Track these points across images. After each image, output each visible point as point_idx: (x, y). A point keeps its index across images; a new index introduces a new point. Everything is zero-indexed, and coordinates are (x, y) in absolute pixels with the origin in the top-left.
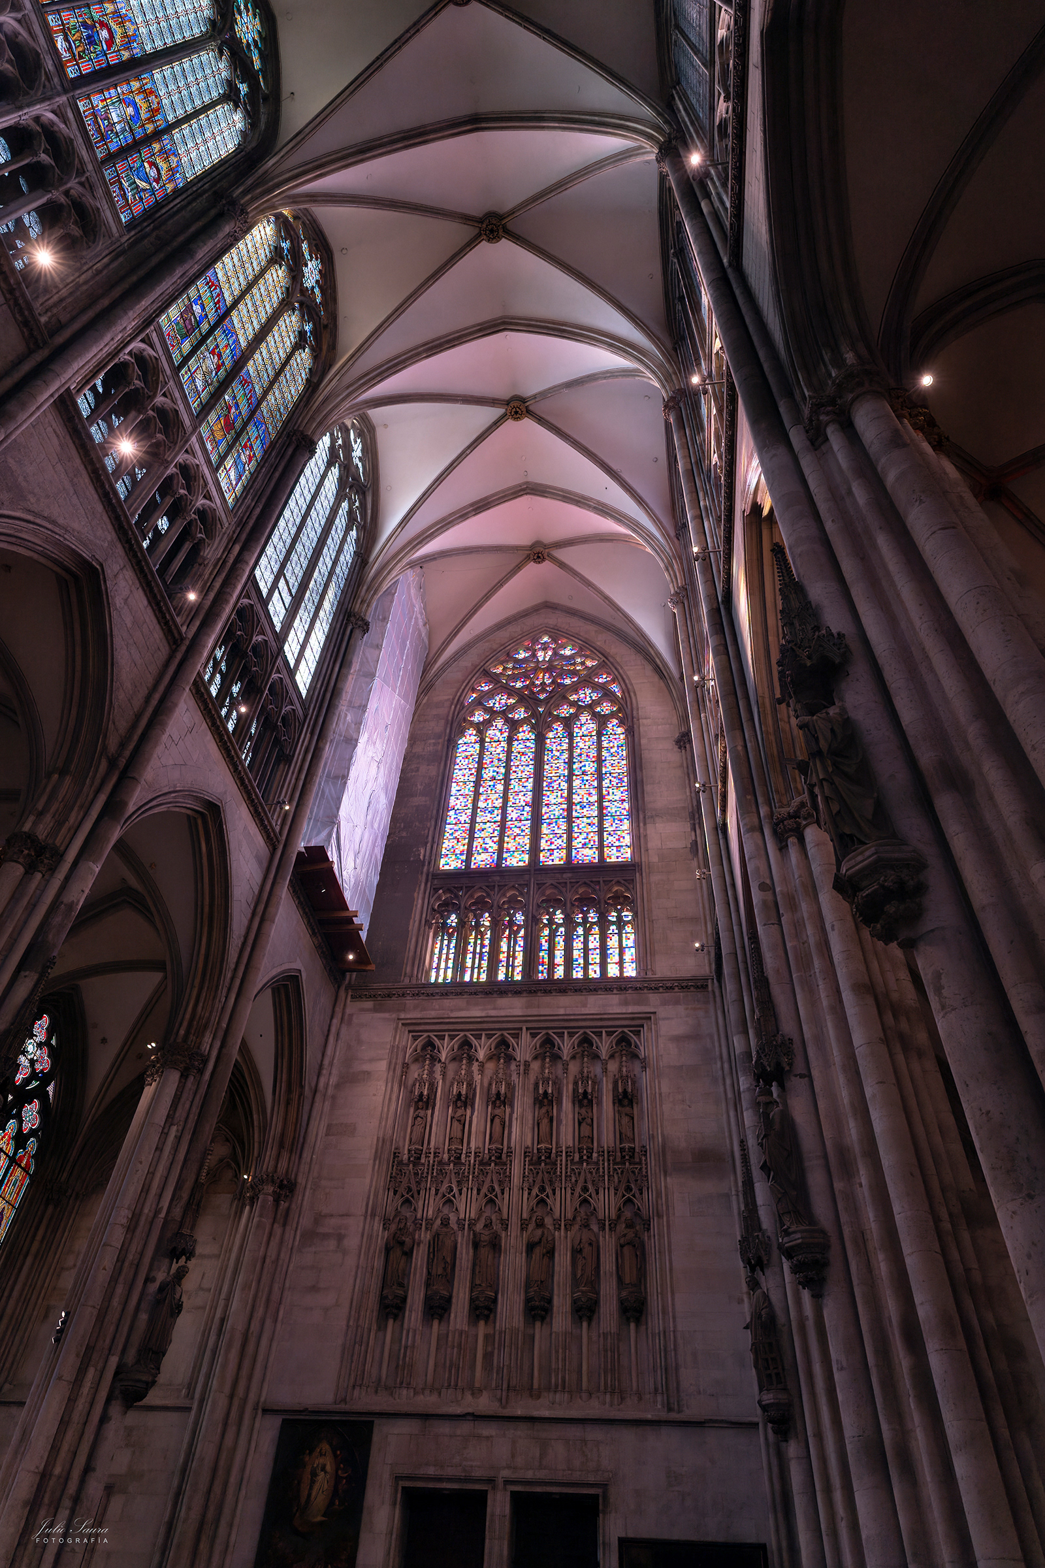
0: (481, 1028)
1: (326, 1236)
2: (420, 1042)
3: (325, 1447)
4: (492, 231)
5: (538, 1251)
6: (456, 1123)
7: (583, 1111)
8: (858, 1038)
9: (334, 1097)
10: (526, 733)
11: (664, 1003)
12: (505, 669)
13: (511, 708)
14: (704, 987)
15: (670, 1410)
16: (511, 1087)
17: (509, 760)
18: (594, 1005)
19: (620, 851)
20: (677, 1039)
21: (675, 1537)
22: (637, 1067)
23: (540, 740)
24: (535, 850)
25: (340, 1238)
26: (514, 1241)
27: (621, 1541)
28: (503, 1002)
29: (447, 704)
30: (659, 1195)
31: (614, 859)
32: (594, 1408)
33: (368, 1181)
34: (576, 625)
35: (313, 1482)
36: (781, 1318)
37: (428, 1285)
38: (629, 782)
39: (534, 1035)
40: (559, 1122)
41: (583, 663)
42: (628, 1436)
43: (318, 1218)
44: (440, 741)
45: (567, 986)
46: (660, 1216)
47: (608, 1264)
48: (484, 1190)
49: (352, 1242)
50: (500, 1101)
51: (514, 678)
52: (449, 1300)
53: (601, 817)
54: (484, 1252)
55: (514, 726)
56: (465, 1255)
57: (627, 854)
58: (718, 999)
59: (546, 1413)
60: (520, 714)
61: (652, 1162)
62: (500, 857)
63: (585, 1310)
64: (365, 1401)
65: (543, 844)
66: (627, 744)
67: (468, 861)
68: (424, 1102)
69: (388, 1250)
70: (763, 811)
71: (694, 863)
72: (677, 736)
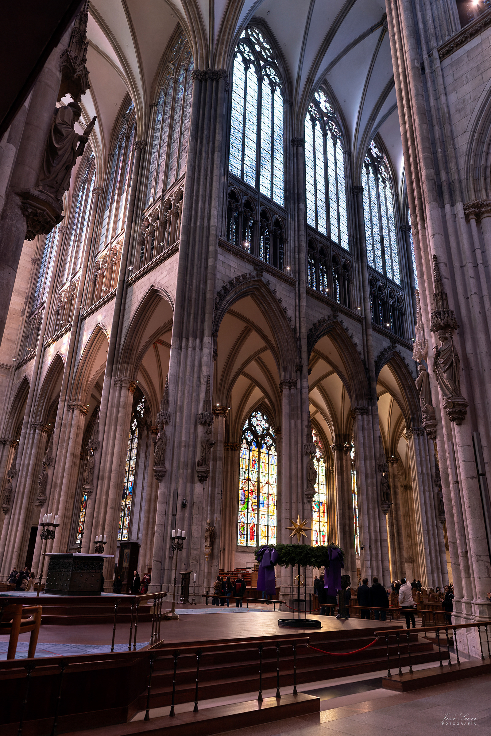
8: (67, 464)
14: (9, 369)
36: (14, 490)
58: (13, 376)
70: (67, 398)
71: (21, 319)
72: (33, 257)
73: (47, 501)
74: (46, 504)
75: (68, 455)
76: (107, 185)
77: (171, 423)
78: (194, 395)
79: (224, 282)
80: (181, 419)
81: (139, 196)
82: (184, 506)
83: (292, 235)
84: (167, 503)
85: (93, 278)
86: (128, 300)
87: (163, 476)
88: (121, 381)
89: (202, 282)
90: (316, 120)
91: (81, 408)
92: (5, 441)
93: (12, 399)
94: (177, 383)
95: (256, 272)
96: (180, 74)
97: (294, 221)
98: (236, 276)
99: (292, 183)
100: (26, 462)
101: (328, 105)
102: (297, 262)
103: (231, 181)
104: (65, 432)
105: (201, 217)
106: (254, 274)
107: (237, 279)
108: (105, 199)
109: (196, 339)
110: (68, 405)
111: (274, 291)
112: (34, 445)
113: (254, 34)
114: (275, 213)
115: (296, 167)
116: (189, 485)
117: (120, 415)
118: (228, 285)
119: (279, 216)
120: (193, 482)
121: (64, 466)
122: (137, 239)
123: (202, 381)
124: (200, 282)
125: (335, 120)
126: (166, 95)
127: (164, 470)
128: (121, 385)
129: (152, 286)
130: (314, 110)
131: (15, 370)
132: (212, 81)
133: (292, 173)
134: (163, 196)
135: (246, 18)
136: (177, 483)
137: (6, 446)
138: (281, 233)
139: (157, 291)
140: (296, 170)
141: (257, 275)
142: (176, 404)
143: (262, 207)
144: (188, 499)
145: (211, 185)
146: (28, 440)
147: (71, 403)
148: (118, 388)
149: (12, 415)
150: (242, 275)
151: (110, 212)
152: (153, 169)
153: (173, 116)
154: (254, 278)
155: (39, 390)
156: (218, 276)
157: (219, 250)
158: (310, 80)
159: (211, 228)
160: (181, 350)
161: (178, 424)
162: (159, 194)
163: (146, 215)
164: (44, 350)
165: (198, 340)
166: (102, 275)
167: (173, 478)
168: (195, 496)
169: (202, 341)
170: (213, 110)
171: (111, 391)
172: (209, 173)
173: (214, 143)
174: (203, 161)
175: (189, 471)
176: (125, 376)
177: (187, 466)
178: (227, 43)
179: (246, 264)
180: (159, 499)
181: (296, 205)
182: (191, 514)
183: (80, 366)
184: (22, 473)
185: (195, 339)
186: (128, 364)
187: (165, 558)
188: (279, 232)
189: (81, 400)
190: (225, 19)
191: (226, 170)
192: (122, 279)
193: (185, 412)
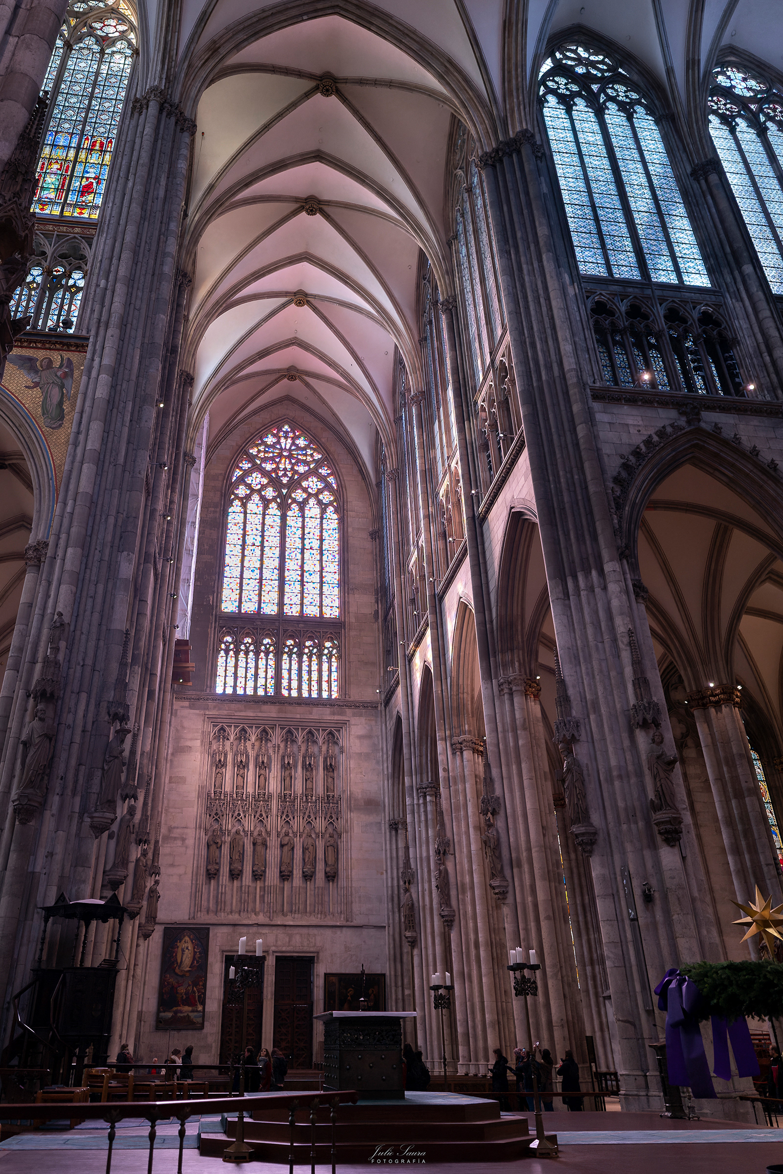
0: (253, 723)
1: (175, 839)
2: (217, 729)
3: (187, 938)
4: (312, 211)
5: (286, 848)
6: (240, 778)
7: (308, 773)
9: (171, 761)
10: (273, 509)
11: (354, 715)
12: (259, 451)
13: (264, 487)
14: (376, 707)
15: (347, 921)
16: (269, 758)
17: (263, 531)
18: (316, 713)
19: (332, 611)
20: (360, 737)
21: (347, 972)
22: (337, 750)
23: (284, 518)
24: (281, 604)
25: (183, 840)
26: (273, 842)
27: (325, 974)
28: (265, 707)
29: (221, 478)
30: (347, 821)
31: (328, 616)
32: (313, 920)
33: (195, 810)
34: (308, 418)
35: (183, 954)
37: (230, 864)
38: (340, 561)
39: (282, 729)
40: (295, 779)
41: (312, 455)
42: (328, 932)
43: (170, 829)
44: (218, 510)
45: (300, 701)
46: (347, 832)
47: (320, 854)
48: (257, 816)
49: (190, 842)
50: (263, 766)
51: (265, 460)
52: (241, 871)
53: (321, 583)
54: (259, 848)
55: (266, 503)
56: (249, 848)
57: (336, 613)
58: (384, 718)
59: (291, 923)
60: (270, 493)
61: (344, 805)
62: (260, 607)
63: (308, 877)
64: (203, 918)
65: (286, 601)
66: (339, 529)
67: (240, 607)
68: (220, 765)
69: (208, 846)
70: (448, 733)
71: (375, 626)
72: (371, 529)
73: (456, 918)
74: (456, 923)
75: (471, 830)
76: (428, 384)
77: (583, 737)
78: (613, 674)
79: (622, 456)
80: (601, 726)
81: (464, 379)
82: (648, 898)
83: (745, 326)
84: (614, 896)
85: (441, 530)
86: (486, 545)
87: (593, 843)
88: (510, 683)
89: (575, 470)
90: (733, 118)
91: (474, 746)
92: (396, 824)
93: (390, 753)
94: (575, 660)
95: (684, 419)
96: (472, 176)
97: (742, 300)
98: (644, 438)
99: (716, 241)
100: (424, 854)
101: (752, 83)
102: (771, 369)
103: (589, 287)
104: (457, 791)
105: (545, 365)
106: (682, 421)
107: (648, 442)
108: (429, 405)
109: (591, 572)
110: (452, 745)
111: (737, 439)
112: (430, 822)
113: (568, 54)
114: (695, 304)
115: (714, 210)
116: (647, 853)
117: (521, 742)
118: (631, 458)
119: (707, 305)
120: (654, 847)
121: (470, 851)
122: (477, 444)
123: (621, 646)
124: (571, 472)
125: (776, 99)
126: (463, 216)
127: (591, 830)
128: (511, 689)
129: (512, 508)
130: (725, 105)
131: (385, 707)
132: (511, 156)
133: (710, 224)
134: (493, 361)
135: (539, 40)
136: (623, 853)
137: (399, 831)
138: (720, 334)
139: (520, 514)
140: (716, 216)
141: (689, 422)
142: (583, 698)
143: (664, 305)
144: (654, 882)
145: (550, 308)
146: (419, 816)
147: (455, 739)
148: (506, 696)
149: (396, 779)
150: (656, 433)
151: (440, 422)
152: (473, 329)
153: (478, 238)
154: (684, 428)
155: (416, 730)
156: (606, 450)
157: (596, 406)
158: (692, 63)
159: (568, 376)
160: (569, 599)
161: (596, 736)
162: (488, 361)
163: (480, 403)
164: (409, 664)
165: (594, 573)
166: (449, 520)
167: (614, 843)
168: (667, 875)
169: (601, 572)
170: (522, 196)
171: (497, 704)
172: (541, 292)
173: (537, 243)
174: (527, 278)
175: (641, 824)
176: (513, 673)
177: (634, 815)
178: (518, 89)
179: (660, 410)
180: (597, 889)
181: (736, 273)
182: (667, 913)
183: (454, 674)
184: (422, 873)
185: (587, 574)
186: (512, 650)
187: (639, 1014)
188: (715, 333)
189: (470, 732)
190: (505, 60)
191: (574, 273)
192: (471, 515)
193: (603, 709)
